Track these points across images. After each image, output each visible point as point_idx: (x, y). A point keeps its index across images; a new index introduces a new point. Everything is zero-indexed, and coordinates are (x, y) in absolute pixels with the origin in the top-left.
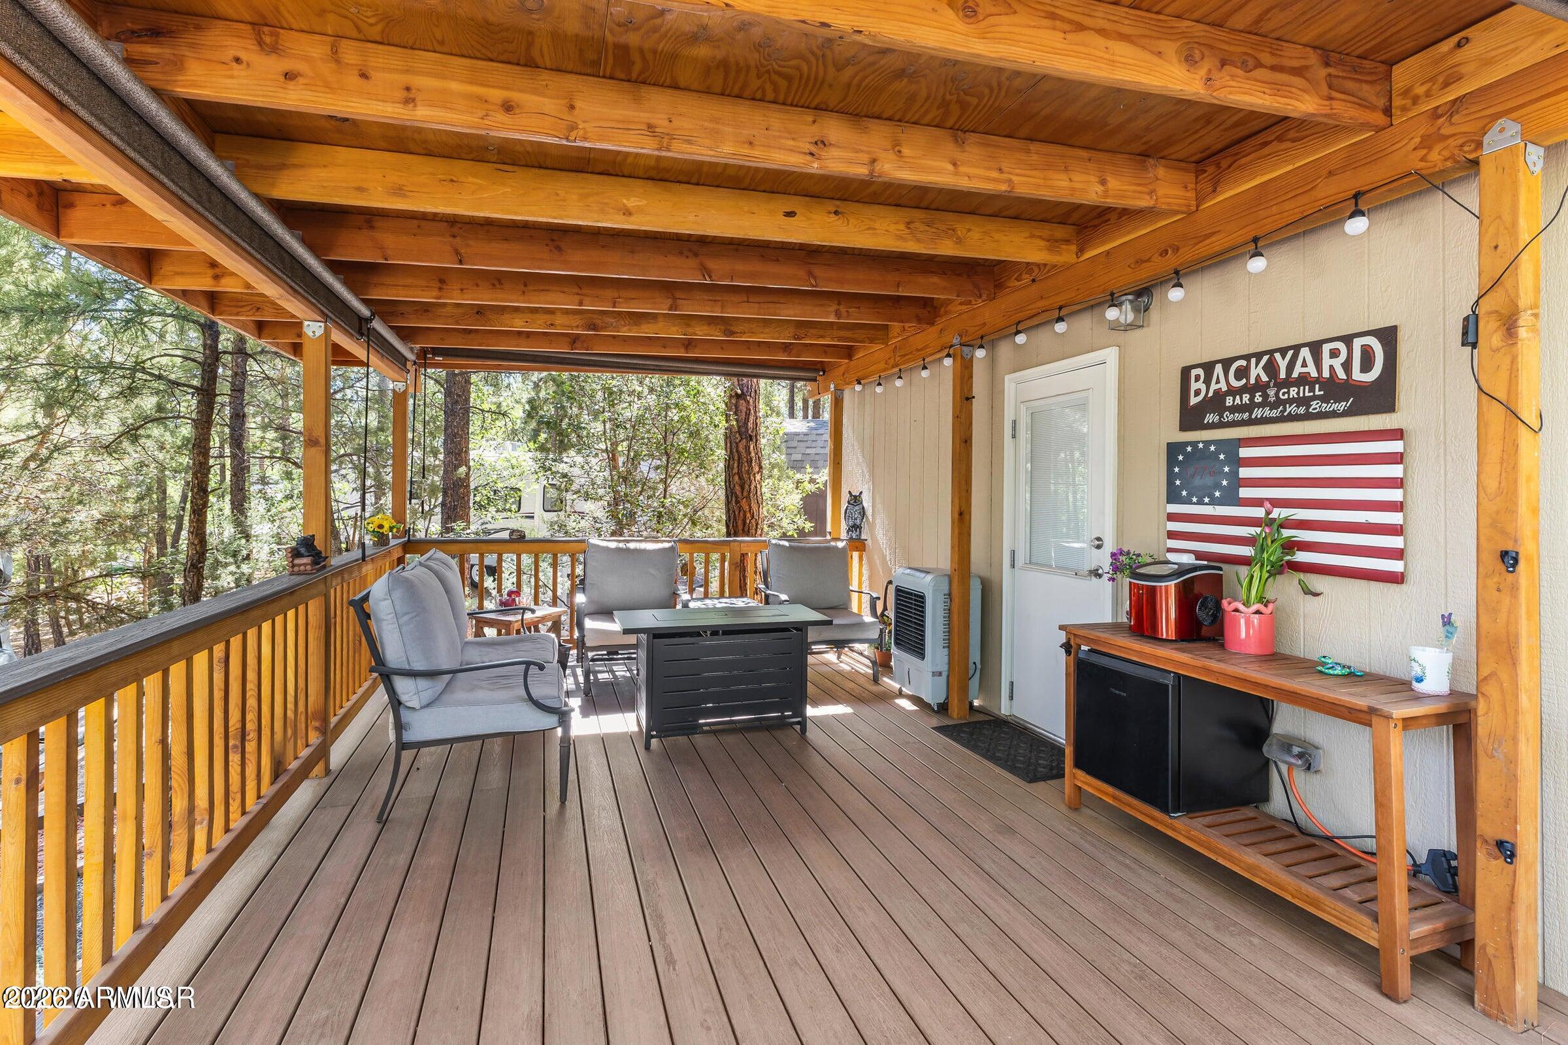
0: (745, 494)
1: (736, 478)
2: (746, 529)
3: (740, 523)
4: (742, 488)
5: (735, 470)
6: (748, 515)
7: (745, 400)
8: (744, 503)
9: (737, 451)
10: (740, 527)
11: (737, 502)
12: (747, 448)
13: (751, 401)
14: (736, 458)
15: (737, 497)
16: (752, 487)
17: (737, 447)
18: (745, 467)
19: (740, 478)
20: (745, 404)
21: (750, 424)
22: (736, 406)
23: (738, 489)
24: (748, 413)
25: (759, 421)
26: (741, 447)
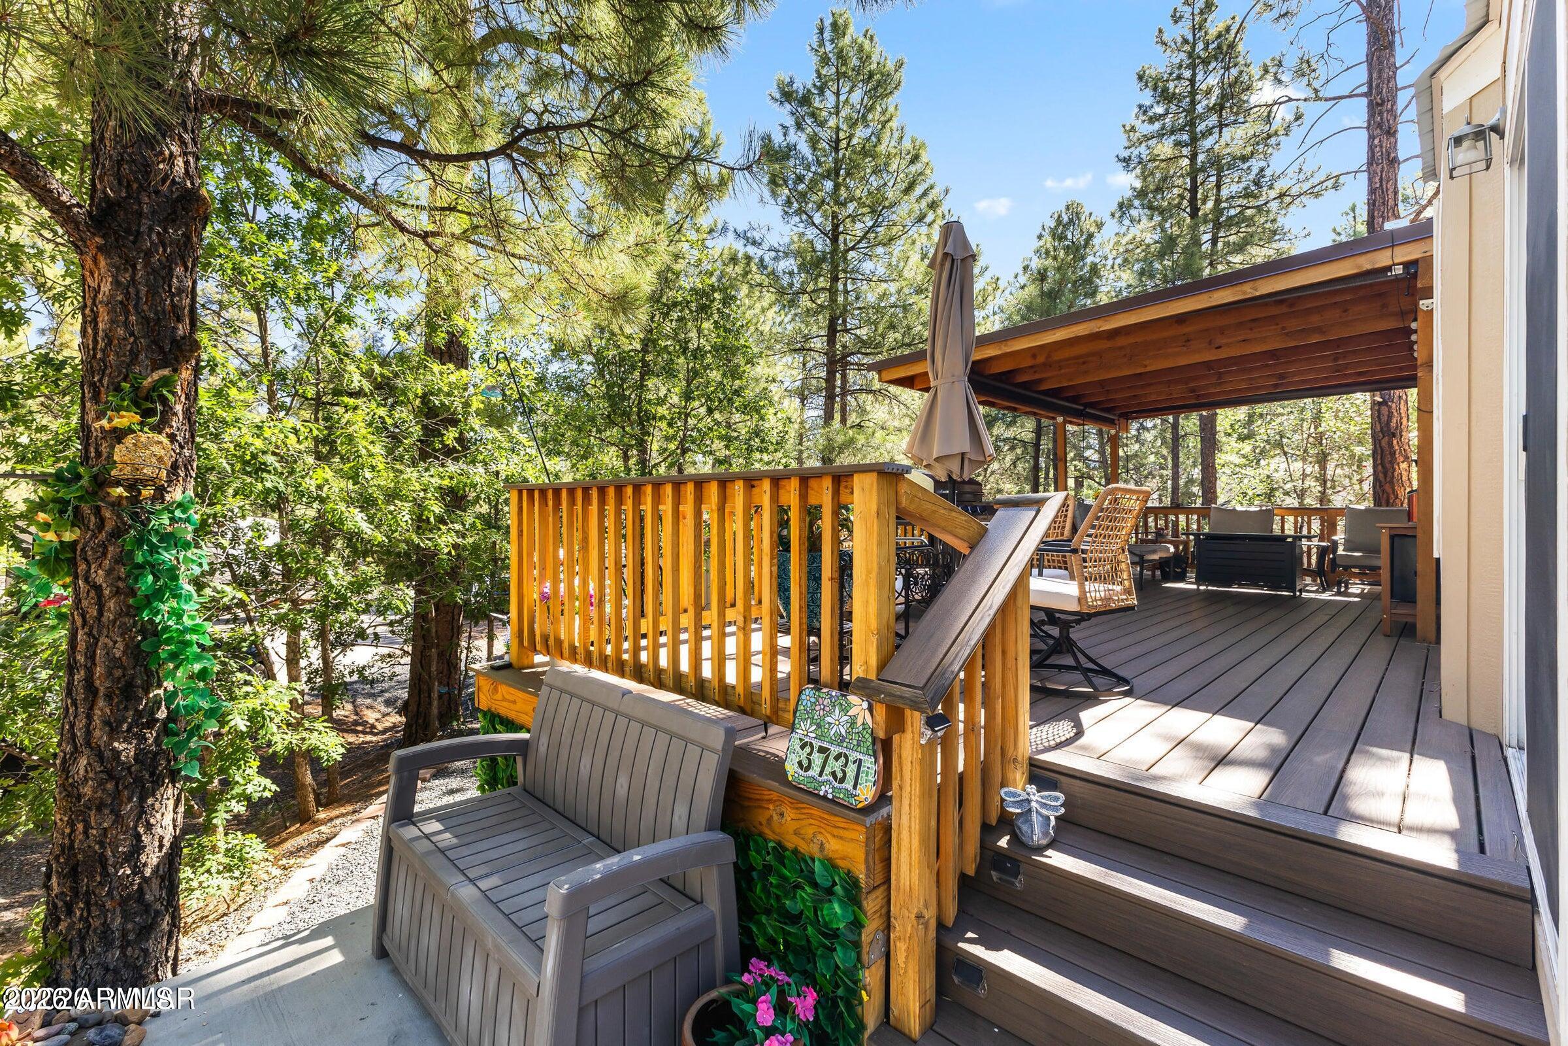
0: (1388, 480)
3: (1383, 502)
4: (1385, 476)
5: (1379, 462)
6: (1391, 496)
7: (1387, 404)
8: (1387, 487)
9: (1380, 447)
11: (1381, 486)
12: (1391, 445)
13: (1394, 404)
14: (1379, 452)
15: (1380, 482)
16: (1396, 474)
17: (1380, 443)
18: (1388, 458)
19: (1383, 467)
20: (1387, 408)
21: (1393, 424)
22: (1379, 411)
23: (1381, 476)
24: (1390, 415)
25: (1404, 421)
26: (1384, 443)
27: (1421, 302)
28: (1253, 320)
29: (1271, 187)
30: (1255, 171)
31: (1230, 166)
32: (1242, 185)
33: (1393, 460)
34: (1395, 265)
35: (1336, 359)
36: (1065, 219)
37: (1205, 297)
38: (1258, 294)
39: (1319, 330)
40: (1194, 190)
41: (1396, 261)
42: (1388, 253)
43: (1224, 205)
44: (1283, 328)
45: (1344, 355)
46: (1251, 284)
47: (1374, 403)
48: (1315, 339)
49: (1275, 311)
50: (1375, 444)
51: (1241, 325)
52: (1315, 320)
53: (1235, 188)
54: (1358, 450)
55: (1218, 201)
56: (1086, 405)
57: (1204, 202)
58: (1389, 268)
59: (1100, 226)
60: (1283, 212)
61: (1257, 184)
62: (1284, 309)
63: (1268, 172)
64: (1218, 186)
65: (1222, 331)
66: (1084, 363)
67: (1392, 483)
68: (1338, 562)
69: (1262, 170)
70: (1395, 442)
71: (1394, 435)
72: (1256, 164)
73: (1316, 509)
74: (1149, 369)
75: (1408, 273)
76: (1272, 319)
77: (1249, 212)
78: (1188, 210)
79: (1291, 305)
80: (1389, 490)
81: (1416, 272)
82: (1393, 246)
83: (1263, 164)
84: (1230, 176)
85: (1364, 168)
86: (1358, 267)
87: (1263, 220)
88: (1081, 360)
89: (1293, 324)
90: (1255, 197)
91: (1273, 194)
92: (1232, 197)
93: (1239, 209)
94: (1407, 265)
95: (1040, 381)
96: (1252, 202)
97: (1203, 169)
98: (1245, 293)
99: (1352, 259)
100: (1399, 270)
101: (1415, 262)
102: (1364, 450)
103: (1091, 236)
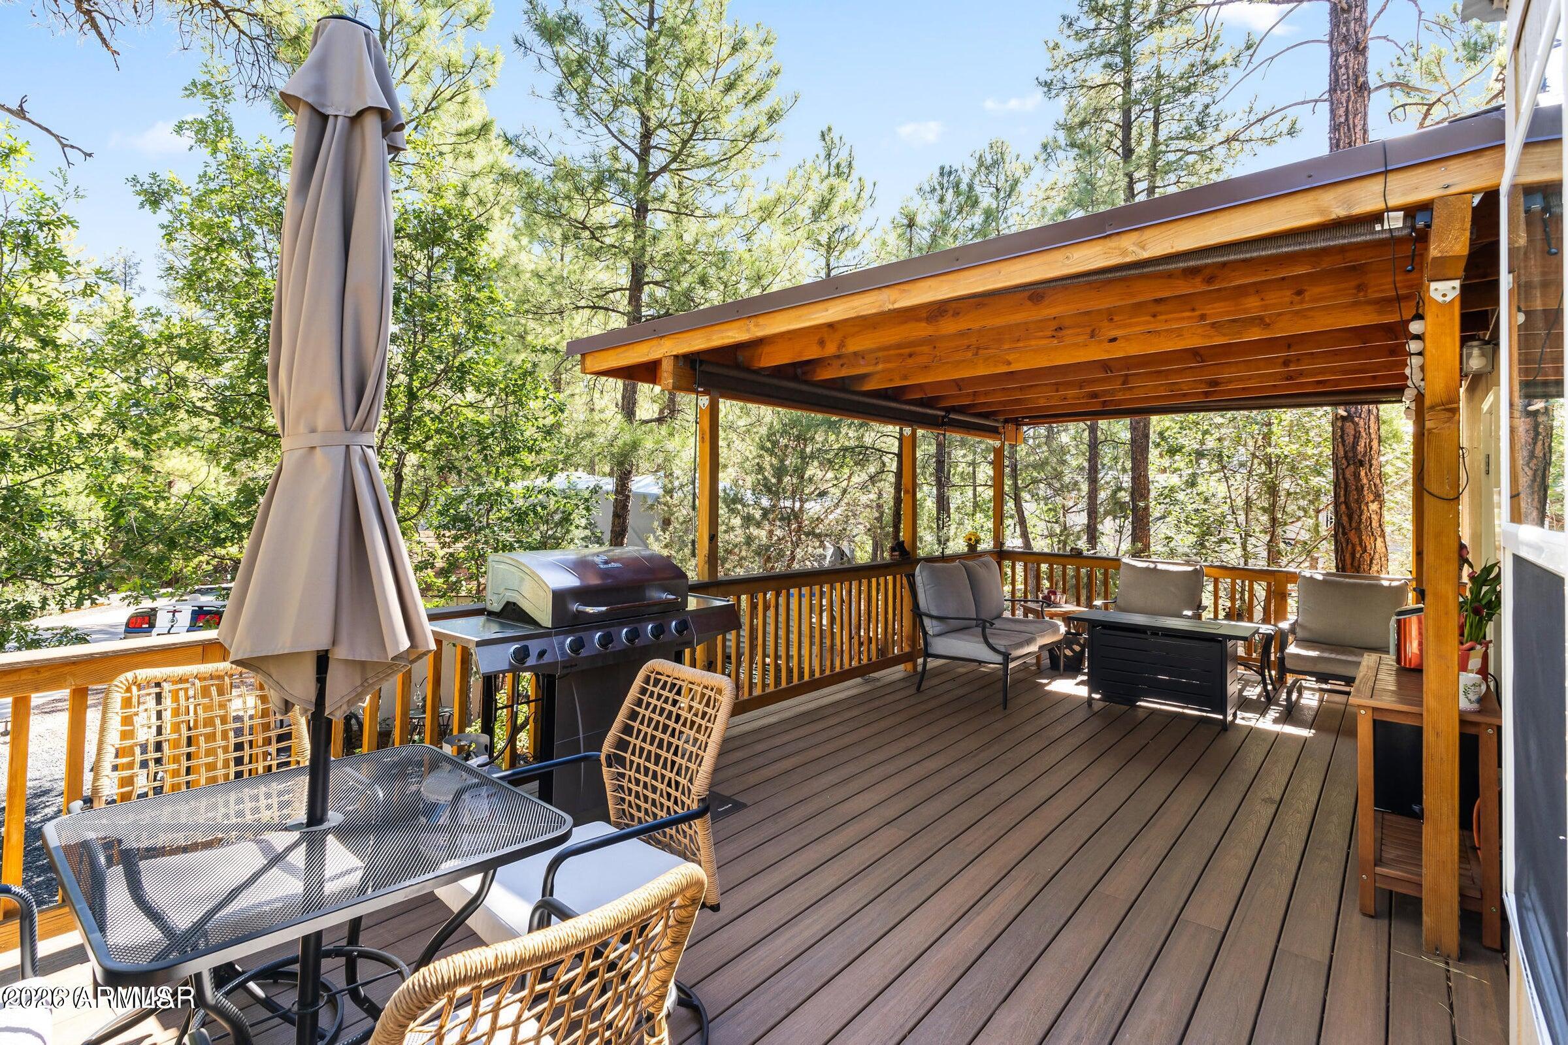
0: (1354, 525)
1: (1343, 507)
2: (1356, 564)
3: (1348, 556)
4: (1350, 518)
5: (1342, 499)
6: (1358, 548)
7: (1353, 422)
8: (1352, 535)
9: (1344, 478)
10: (1348, 561)
11: (1344, 534)
12: (1357, 476)
13: (1362, 423)
14: (1343, 485)
15: (1344, 528)
16: (1364, 517)
17: (1344, 474)
18: (1354, 495)
19: (1348, 507)
20: (1352, 426)
21: (1361, 448)
22: (1342, 429)
23: (1345, 519)
24: (1357, 436)
25: (1375, 444)
26: (1349, 473)
27: (1433, 285)
28: (1158, 301)
29: (1217, 128)
30: (1199, 107)
31: (1170, 99)
32: (1183, 124)
33: (1360, 500)
34: (1388, 210)
35: (1286, 363)
36: (989, 161)
37: (1058, 256)
38: (1145, 255)
39: (1261, 321)
40: (1127, 126)
41: (1392, 203)
42: (1376, 185)
43: (1163, 148)
44: (1203, 317)
45: (1298, 360)
46: (1134, 236)
47: (1337, 418)
48: (1255, 335)
49: (1184, 288)
50: (1337, 475)
51: (1138, 308)
52: (1252, 304)
53: (1176, 128)
54: (1315, 481)
55: (1155, 144)
56: (948, 410)
57: (1139, 143)
58: (1377, 217)
59: (1027, 170)
60: (1231, 161)
61: (1201, 124)
62: (1197, 286)
63: (1213, 110)
64: (1156, 124)
65: (1110, 315)
66: (910, 355)
67: (1358, 530)
68: (1289, 664)
69: (1207, 106)
70: (1363, 473)
71: (1361, 464)
72: (1199, 99)
73: (1261, 571)
74: (1014, 367)
75: (1413, 228)
76: (1184, 301)
77: (1191, 159)
78: (1120, 151)
79: (1210, 280)
80: (1357, 541)
81: (1428, 226)
82: (1386, 173)
83: (1208, 100)
84: (1170, 111)
85: (1326, 96)
86: (1322, 211)
87: (1207, 168)
88: (907, 351)
89: (1218, 311)
90: (1200, 140)
91: (1219, 137)
92: (1171, 138)
93: (1179, 154)
94: (1411, 211)
95: (863, 378)
96: (1196, 146)
97: (1137, 102)
98: (1124, 253)
99: (1310, 196)
100: (1395, 221)
101: (1426, 207)
102: (1325, 481)
103: (1016, 182)
